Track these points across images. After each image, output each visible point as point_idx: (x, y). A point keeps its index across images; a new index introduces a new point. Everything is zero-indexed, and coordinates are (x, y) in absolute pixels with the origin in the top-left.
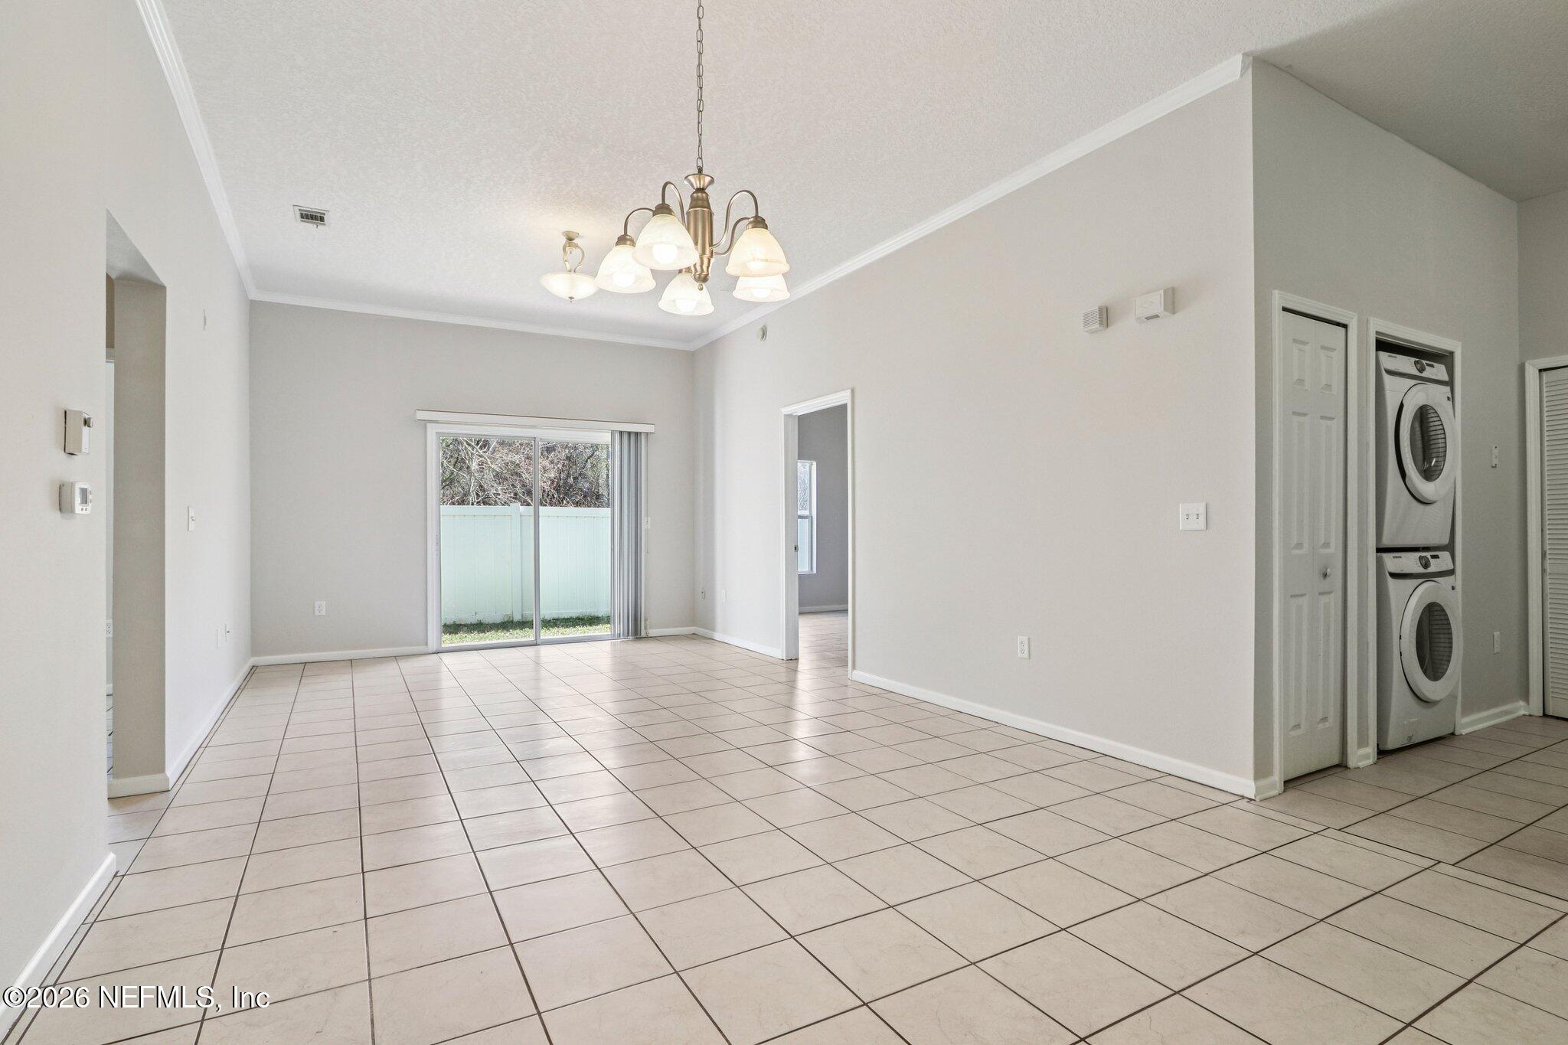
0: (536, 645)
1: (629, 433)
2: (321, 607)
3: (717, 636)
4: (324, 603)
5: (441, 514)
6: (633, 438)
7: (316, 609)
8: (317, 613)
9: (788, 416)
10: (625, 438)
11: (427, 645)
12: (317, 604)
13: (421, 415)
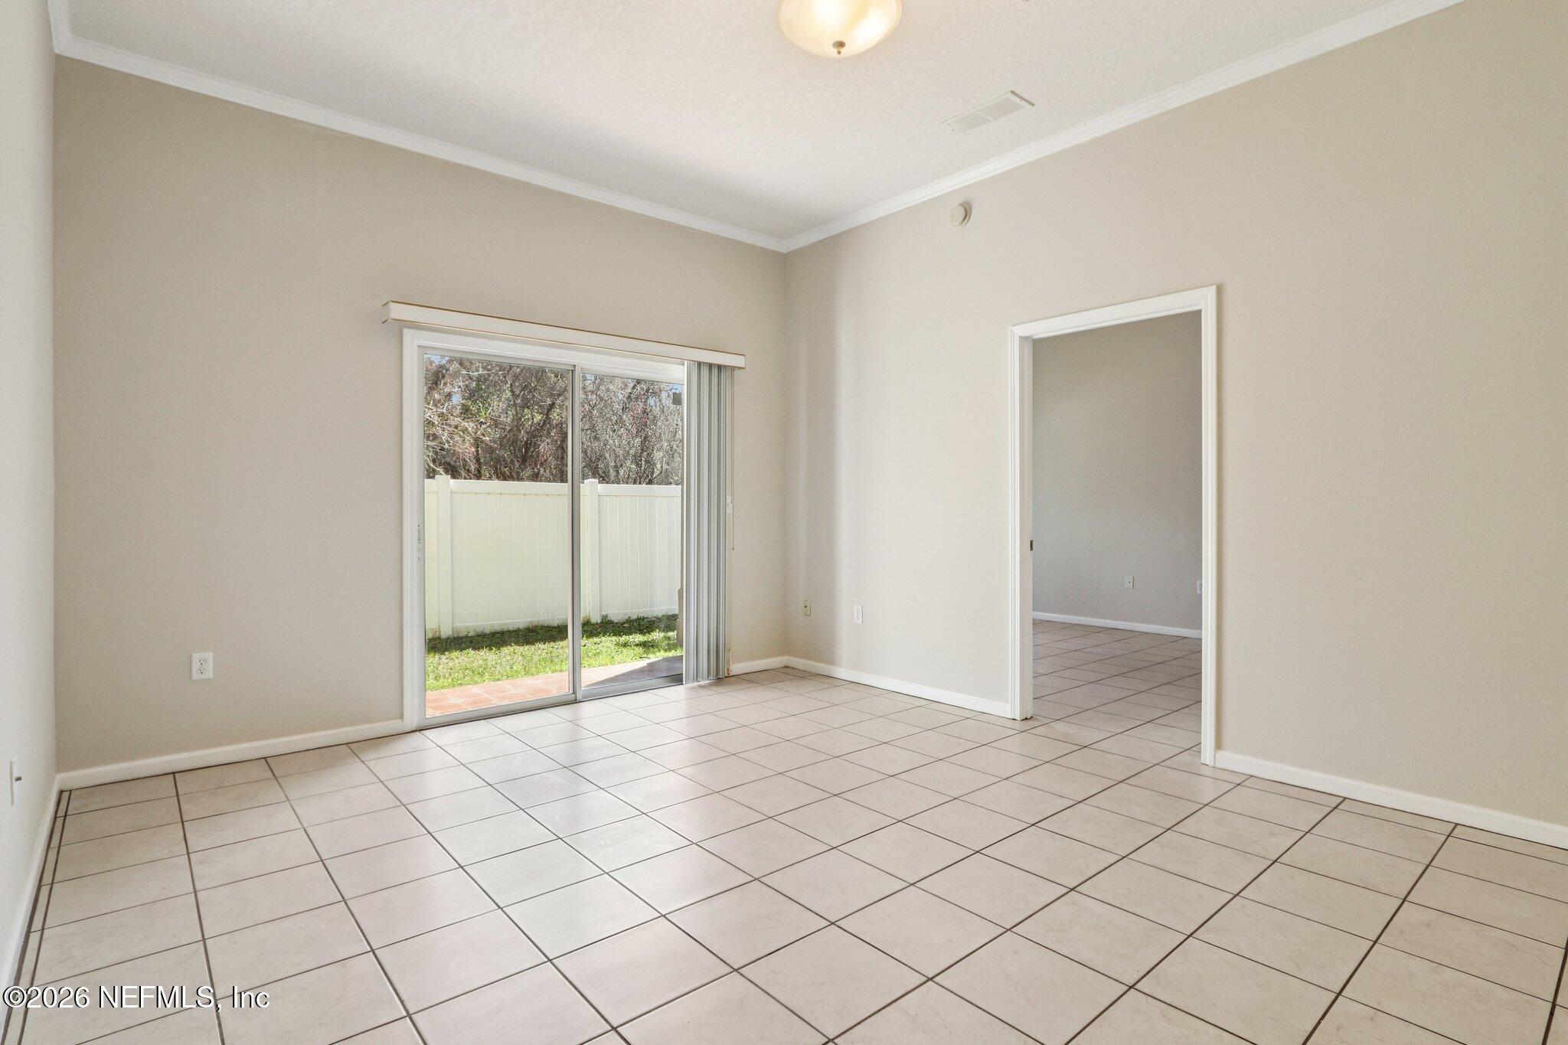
0: (575, 702)
1: (710, 366)
2: (205, 664)
3: (842, 672)
4: (210, 655)
5: (426, 491)
6: (715, 371)
7: (196, 666)
8: (196, 676)
9: (1023, 339)
10: (705, 371)
11: (402, 717)
12: (196, 657)
13: (398, 312)
